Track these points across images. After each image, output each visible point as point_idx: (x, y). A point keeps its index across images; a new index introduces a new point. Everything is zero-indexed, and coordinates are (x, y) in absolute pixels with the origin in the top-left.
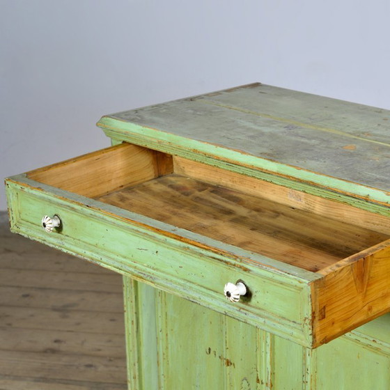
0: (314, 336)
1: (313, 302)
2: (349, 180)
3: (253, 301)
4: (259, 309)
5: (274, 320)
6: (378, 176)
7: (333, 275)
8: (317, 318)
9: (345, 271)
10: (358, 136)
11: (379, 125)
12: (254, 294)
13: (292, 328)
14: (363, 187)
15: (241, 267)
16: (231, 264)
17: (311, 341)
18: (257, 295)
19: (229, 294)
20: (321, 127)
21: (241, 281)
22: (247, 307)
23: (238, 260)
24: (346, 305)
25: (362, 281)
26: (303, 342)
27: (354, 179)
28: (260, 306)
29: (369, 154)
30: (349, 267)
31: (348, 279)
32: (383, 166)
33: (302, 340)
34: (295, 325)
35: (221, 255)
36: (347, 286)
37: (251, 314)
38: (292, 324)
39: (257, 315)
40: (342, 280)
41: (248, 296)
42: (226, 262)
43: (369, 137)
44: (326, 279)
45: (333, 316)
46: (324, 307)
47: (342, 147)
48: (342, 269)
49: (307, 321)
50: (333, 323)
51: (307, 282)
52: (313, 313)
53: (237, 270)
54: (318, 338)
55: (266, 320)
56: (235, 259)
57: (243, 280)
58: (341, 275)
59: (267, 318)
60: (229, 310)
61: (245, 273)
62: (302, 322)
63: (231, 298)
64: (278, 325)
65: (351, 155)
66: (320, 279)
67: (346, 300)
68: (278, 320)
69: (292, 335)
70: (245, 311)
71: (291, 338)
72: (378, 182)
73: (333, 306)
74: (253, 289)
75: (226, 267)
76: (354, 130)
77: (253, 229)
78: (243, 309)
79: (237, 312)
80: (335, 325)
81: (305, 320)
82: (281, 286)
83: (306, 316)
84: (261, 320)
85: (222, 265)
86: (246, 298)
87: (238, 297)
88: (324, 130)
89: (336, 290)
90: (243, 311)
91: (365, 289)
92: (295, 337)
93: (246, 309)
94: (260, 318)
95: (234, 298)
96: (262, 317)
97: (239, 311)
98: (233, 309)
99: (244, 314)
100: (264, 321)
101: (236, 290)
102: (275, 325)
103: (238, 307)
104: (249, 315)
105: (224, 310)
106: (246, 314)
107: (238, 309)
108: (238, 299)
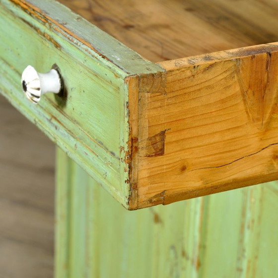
0: (133, 186)
1: (134, 117)
3: (68, 106)
5: (88, 146)
7: (188, 73)
8: (142, 152)
9: (218, 69)
13: (108, 164)
15: (51, 39)
17: (127, 194)
18: (73, 94)
19: (25, 87)
21: (55, 66)
22: (61, 117)
23: (47, 25)
24: (217, 138)
25: (262, 99)
28: (75, 116)
30: (231, 65)
31: (227, 87)
33: (117, 190)
34: (113, 160)
35: (30, 14)
36: (223, 101)
37: (62, 130)
38: (108, 156)
40: (209, 87)
41: (62, 95)
44: (170, 78)
45: (186, 155)
46: (163, 133)
48: (211, 66)
49: (123, 155)
50: (184, 169)
51: (124, 75)
52: (133, 140)
53: (49, 44)
54: (142, 190)
55: (78, 143)
56: (44, 24)
57: (59, 65)
58: (209, 75)
59: (80, 139)
60: (40, 118)
61: (58, 52)
63: (28, 94)
64: (91, 155)
66: (153, 75)
67: (217, 128)
69: (105, 176)
70: (56, 123)
71: (104, 182)
73: (186, 134)
77: (189, 10)
78: (55, 118)
79: (47, 123)
80: (187, 173)
81: (121, 151)
83: (122, 144)
84: (73, 142)
87: (39, 93)
89: (194, 104)
90: (54, 121)
91: (267, 116)
92: (109, 182)
93: (58, 119)
94: (72, 139)
95: (32, 95)
96: (73, 137)
97: (50, 121)
98: (44, 116)
99: (55, 129)
100: (76, 145)
101: (36, 79)
102: (87, 154)
103: (50, 113)
104: (60, 130)
105: (34, 117)
106: (56, 128)
107: (49, 117)
108: (38, 97)
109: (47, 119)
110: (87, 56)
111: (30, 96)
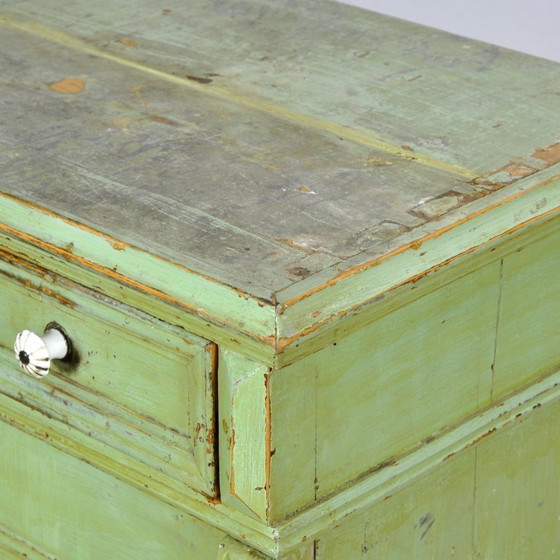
2: (29, 196)
3: (82, 373)
4: (97, 393)
5: (129, 423)
6: (109, 185)
10: (104, 48)
11: (166, 12)
12: (85, 358)
13: (170, 444)
14: (59, 221)
15: (53, 295)
16: (32, 286)
17: (212, 478)
18: (92, 360)
19: (24, 358)
20: (20, 18)
21: (55, 325)
22: (70, 388)
23: (48, 277)
26: (195, 479)
27: (43, 196)
28: (97, 386)
29: (111, 107)
32: (135, 147)
33: (191, 474)
34: (177, 438)
35: (10, 262)
37: (77, 405)
38: (169, 435)
39: (93, 407)
42: (22, 281)
43: (129, 50)
47: (49, 84)
49: (203, 433)
53: (46, 300)
55: (112, 421)
56: (42, 276)
57: (61, 323)
59: (113, 415)
60: (30, 390)
61: (64, 308)
62: (193, 434)
63: (31, 368)
64: (138, 436)
65: (64, 110)
68: (137, 421)
69: (168, 460)
70: (63, 396)
71: (166, 467)
72: (104, 205)
74: (83, 346)
75: (22, 289)
76: (99, 28)
78: (61, 391)
79: (47, 398)
81: (198, 429)
82: (145, 344)
83: (201, 421)
84: (100, 420)
85: (13, 287)
86: (67, 365)
87: (47, 365)
88: (24, 27)
90: (57, 393)
92: (175, 466)
93: (66, 390)
94: (98, 416)
95: (37, 367)
96: (101, 414)
97: (51, 394)
98: (39, 389)
99: (63, 403)
100: (107, 423)
101: (42, 348)
102: (130, 434)
103: (49, 384)
104: (74, 405)
105: (18, 390)
106: (66, 403)
107: (49, 390)
108: (46, 369)
109: (46, 392)
110: (129, 316)
111: (35, 369)
